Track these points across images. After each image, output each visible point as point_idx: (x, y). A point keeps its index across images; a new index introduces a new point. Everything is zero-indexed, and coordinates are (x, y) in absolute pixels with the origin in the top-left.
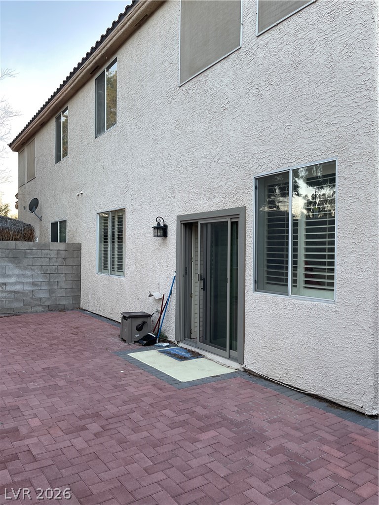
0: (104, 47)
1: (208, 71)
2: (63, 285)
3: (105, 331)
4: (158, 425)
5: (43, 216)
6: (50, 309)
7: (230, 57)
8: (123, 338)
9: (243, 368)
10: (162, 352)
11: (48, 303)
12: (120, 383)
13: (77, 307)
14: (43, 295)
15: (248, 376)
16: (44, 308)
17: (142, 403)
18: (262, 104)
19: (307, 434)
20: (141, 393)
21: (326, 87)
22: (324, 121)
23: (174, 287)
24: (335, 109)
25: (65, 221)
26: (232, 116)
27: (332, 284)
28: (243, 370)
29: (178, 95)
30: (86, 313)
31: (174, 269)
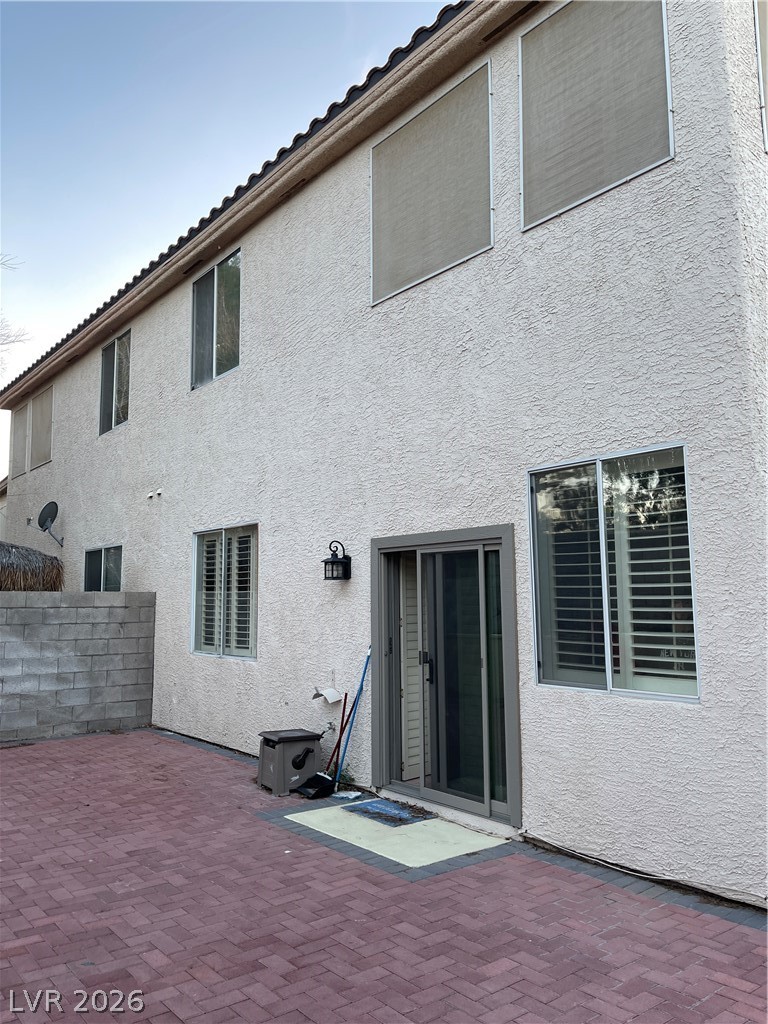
0: (216, 230)
1: (429, 283)
2: (118, 677)
3: (220, 772)
4: (397, 952)
5: (68, 537)
6: (91, 729)
7: (470, 262)
8: (266, 783)
9: (521, 835)
10: (352, 810)
11: (85, 718)
12: (293, 875)
13: (146, 724)
14: (78, 701)
15: (533, 851)
16: (78, 728)
17: (351, 913)
18: (538, 345)
19: (679, 954)
20: (339, 892)
21: (656, 322)
22: (656, 380)
23: (369, 677)
24: (674, 360)
25: (119, 549)
26: (478, 363)
27: (692, 667)
28: (521, 839)
29: (370, 320)
30: (167, 735)
31: (368, 641)
